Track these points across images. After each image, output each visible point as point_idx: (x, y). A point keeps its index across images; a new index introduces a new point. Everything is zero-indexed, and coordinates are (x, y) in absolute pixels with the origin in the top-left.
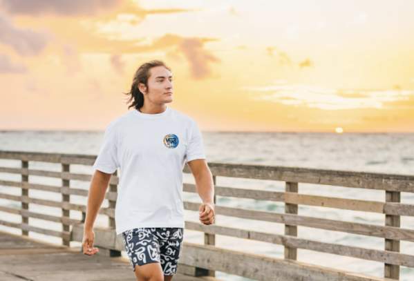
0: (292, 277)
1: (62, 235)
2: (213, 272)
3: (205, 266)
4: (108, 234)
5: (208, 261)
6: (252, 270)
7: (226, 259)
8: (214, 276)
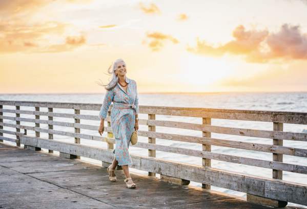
0: (109, 157)
1: (16, 141)
2: (79, 156)
3: (74, 153)
4: (34, 139)
5: (75, 151)
6: (93, 155)
7: (83, 150)
8: (80, 159)
